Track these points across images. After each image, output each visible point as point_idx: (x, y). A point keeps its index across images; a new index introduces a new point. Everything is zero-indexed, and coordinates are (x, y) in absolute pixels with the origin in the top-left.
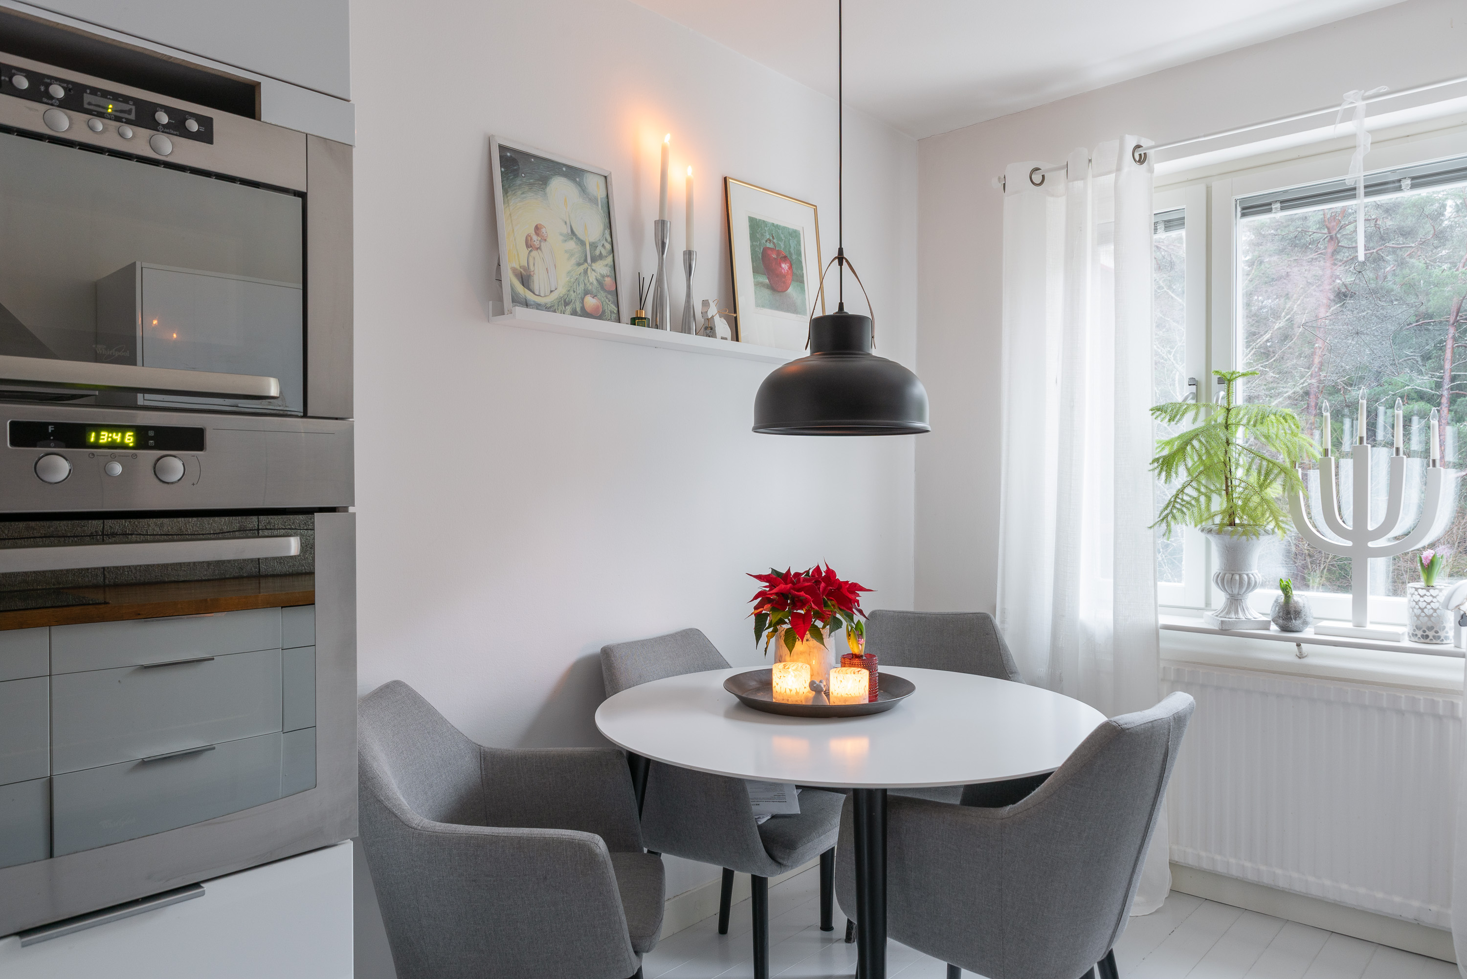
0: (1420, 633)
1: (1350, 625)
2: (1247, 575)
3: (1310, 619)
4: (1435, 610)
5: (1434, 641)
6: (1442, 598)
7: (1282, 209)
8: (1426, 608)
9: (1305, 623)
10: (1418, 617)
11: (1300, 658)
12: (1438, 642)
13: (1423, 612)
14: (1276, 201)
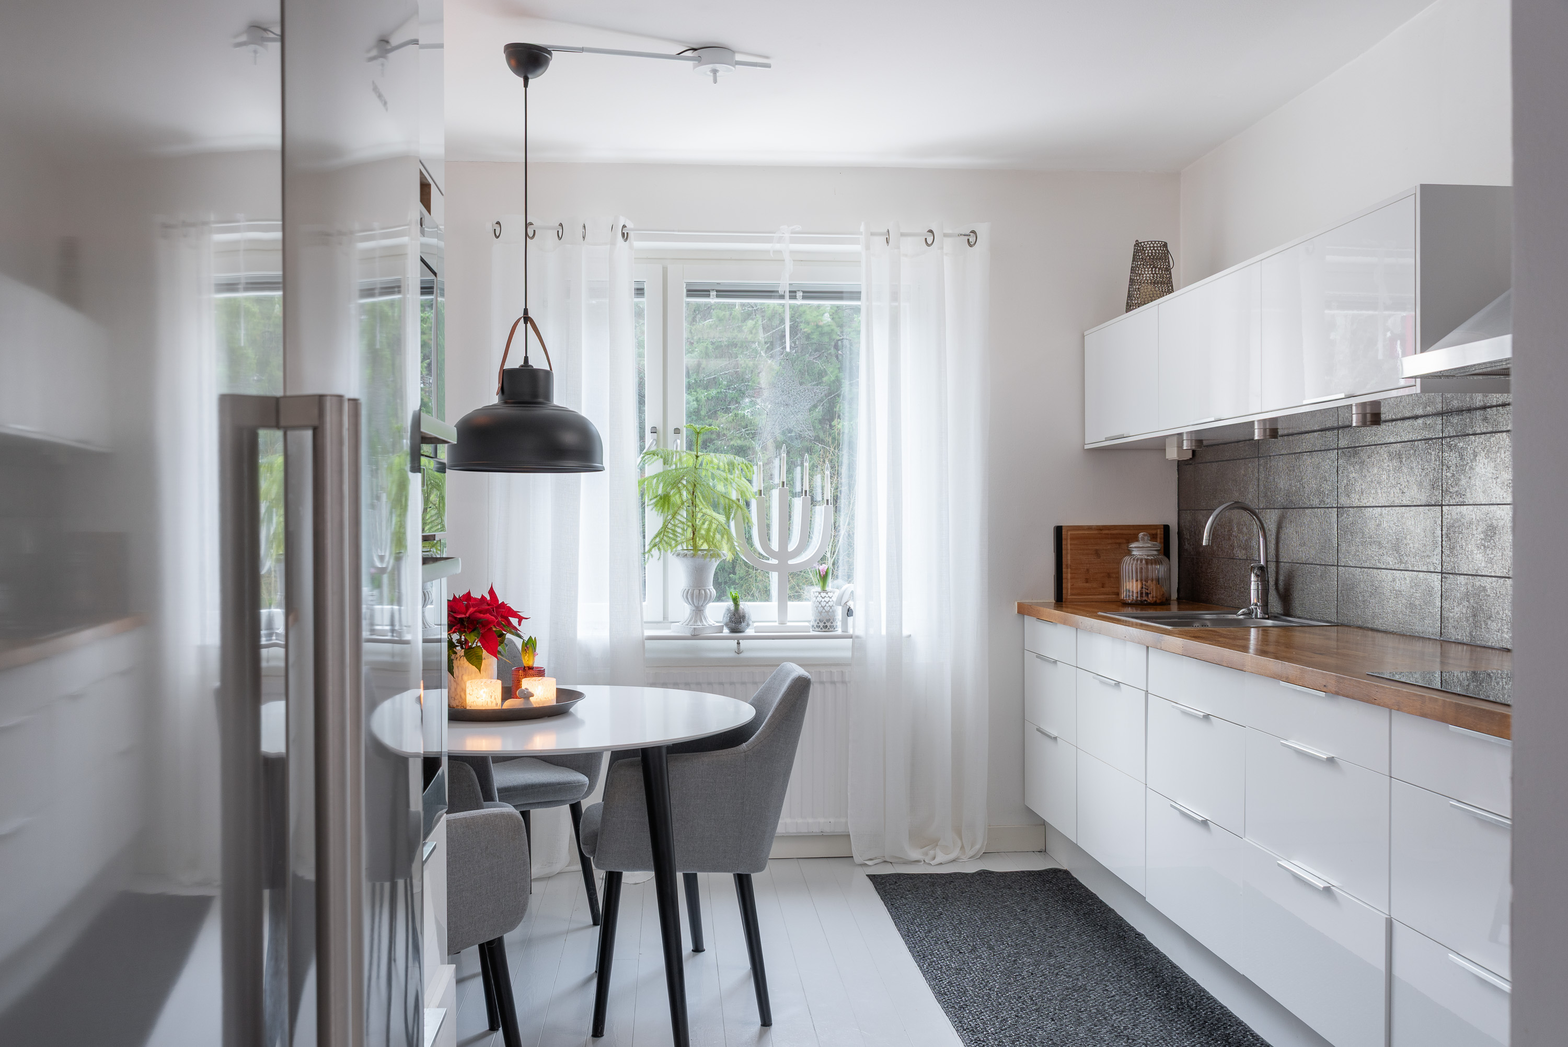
0: (821, 625)
1: (776, 624)
2: (709, 590)
3: (751, 623)
4: (831, 607)
5: (830, 630)
6: (834, 599)
7: (717, 296)
8: (825, 606)
9: (748, 625)
10: (821, 613)
11: (738, 654)
12: (833, 630)
13: (824, 609)
14: (713, 290)
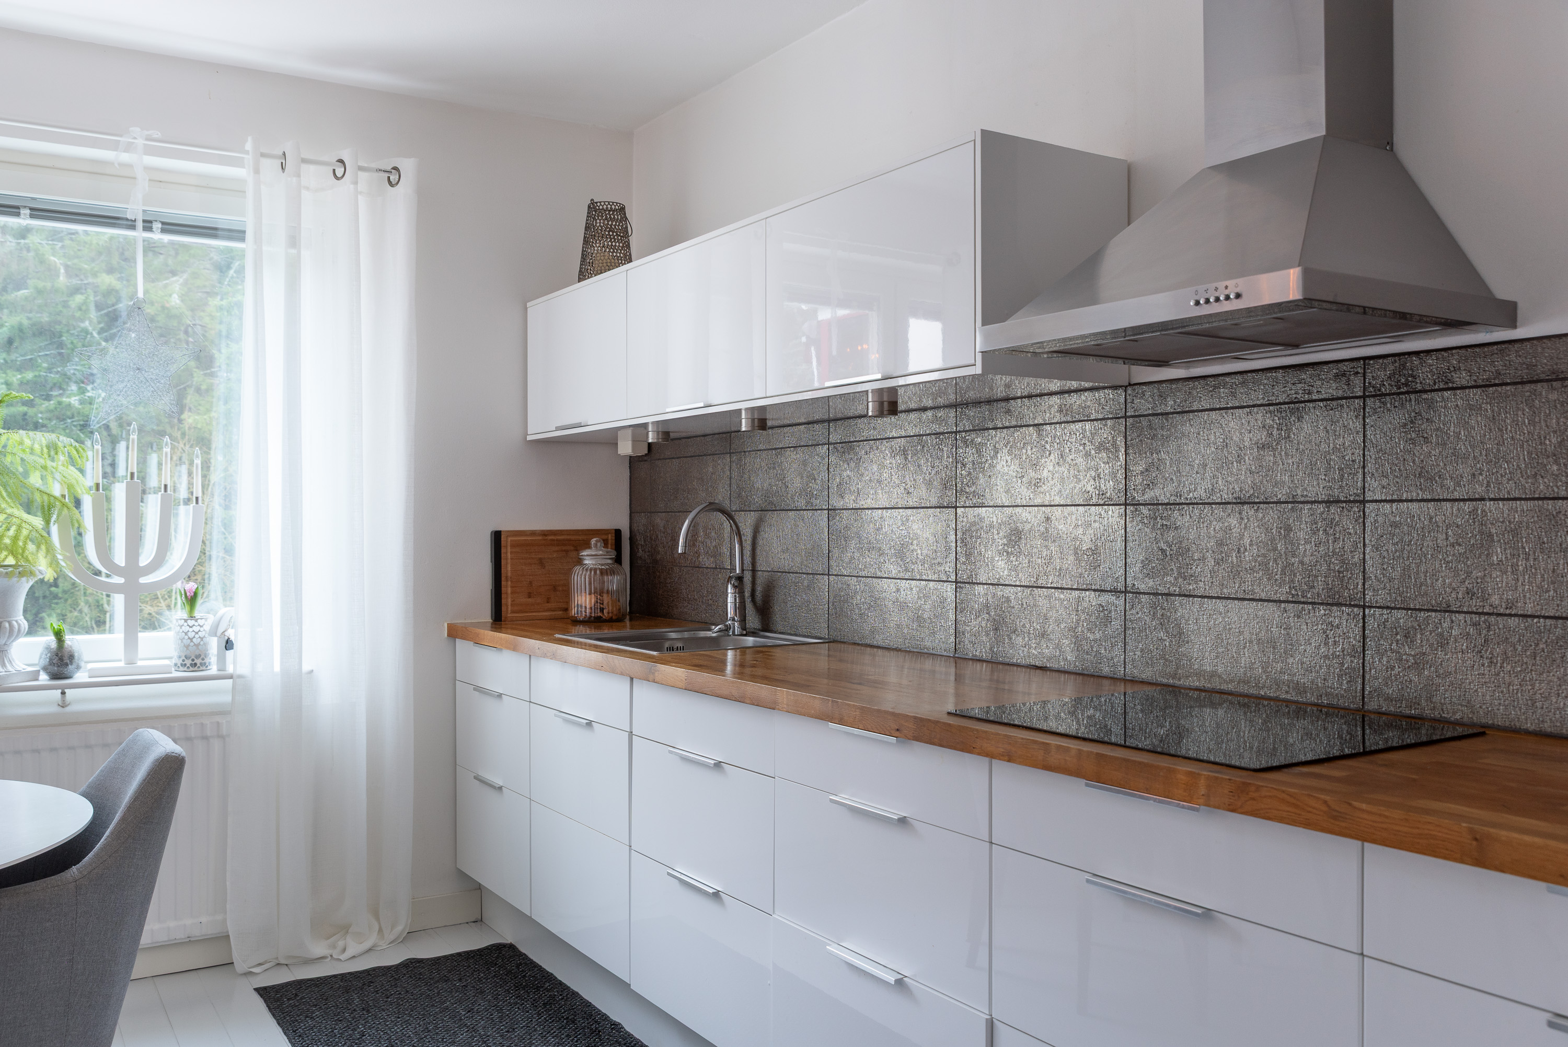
0: (188, 662)
1: (122, 664)
2: (17, 621)
3: (82, 664)
4: (202, 639)
5: (201, 668)
6: (207, 628)
7: (32, 216)
8: (194, 637)
9: (78, 668)
10: (187, 647)
11: (63, 707)
12: (204, 668)
13: (192, 641)
14: (25, 207)
